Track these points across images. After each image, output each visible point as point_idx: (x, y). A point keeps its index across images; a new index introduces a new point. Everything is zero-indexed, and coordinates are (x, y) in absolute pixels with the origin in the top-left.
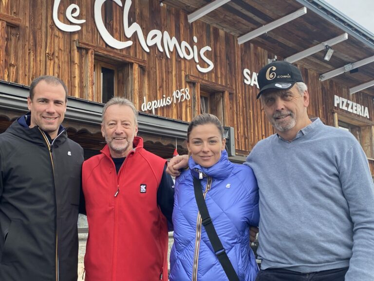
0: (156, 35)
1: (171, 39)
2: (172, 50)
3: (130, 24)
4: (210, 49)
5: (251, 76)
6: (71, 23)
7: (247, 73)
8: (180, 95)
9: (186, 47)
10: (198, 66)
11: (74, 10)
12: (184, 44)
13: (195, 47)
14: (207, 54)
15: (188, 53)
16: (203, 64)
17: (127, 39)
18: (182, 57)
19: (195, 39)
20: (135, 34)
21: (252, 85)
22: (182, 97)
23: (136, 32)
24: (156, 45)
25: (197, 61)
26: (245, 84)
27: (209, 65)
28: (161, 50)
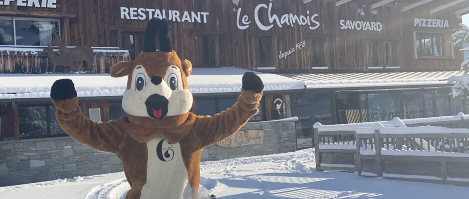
0: (285, 17)
1: (294, 16)
2: (294, 22)
3: (271, 16)
4: (317, 15)
5: (345, 24)
6: (245, 25)
7: (343, 22)
8: (299, 46)
9: (302, 18)
10: (310, 27)
11: (246, 18)
12: (301, 17)
13: (308, 17)
14: (316, 19)
15: (304, 21)
16: (313, 25)
17: (271, 24)
18: (300, 24)
19: (308, 12)
21: (346, 28)
22: (301, 46)
23: (275, 19)
24: (285, 23)
25: (309, 24)
26: (341, 29)
27: (317, 25)
28: (288, 24)
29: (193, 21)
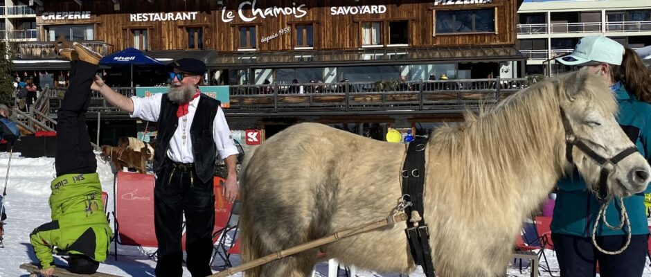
0: (269, 10)
1: (278, 9)
2: (279, 13)
3: (255, 10)
4: (304, 5)
6: (229, 19)
7: (334, 9)
9: (288, 10)
10: (296, 16)
11: (230, 14)
12: (287, 8)
13: (294, 8)
14: (302, 8)
15: (289, 12)
16: (298, 13)
17: (253, 16)
18: (284, 14)
19: (294, 4)
20: (258, 13)
21: (338, 14)
24: (269, 14)
25: (294, 13)
26: (332, 15)
27: (303, 13)
28: (272, 15)
29: (184, 19)
